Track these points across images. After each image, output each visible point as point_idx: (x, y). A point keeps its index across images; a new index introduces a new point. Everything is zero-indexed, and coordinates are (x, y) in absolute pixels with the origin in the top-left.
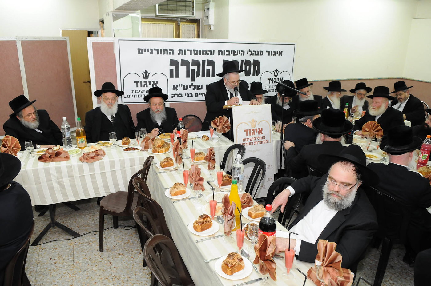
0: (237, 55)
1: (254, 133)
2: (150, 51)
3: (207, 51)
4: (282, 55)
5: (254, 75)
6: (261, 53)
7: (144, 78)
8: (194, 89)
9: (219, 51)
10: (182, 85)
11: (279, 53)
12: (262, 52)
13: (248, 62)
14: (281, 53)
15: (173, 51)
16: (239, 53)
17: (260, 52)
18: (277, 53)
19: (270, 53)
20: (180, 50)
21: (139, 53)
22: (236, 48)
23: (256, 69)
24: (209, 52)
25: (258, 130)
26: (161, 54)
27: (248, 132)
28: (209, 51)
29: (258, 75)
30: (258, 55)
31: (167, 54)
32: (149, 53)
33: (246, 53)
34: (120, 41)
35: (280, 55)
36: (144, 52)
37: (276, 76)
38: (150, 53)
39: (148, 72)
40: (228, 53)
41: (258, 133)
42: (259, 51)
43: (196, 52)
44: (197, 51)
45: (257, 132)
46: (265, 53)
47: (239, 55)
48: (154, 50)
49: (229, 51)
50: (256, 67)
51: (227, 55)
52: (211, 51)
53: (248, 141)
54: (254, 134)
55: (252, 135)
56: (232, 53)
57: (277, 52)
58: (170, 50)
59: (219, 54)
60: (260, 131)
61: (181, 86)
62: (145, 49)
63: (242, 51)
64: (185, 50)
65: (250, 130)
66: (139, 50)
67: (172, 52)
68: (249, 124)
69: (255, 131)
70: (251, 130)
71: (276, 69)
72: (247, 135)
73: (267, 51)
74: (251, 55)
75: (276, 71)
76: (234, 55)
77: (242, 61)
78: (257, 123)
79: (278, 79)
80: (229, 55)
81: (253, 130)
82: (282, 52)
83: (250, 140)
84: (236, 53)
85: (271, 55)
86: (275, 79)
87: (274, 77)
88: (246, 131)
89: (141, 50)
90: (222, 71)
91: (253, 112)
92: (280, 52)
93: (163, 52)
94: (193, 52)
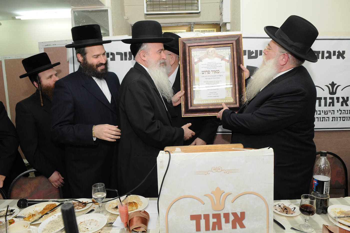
1: (218, 226)
11: (337, 54)
18: (334, 54)
25: (232, 218)
26: (126, 59)
27: (203, 222)
35: (340, 57)
37: (333, 93)
41: (230, 225)
45: (227, 221)
47: (260, 57)
48: (115, 54)
54: (220, 229)
55: (214, 229)
57: (334, 52)
60: (239, 220)
65: (207, 217)
68: (207, 200)
69: (223, 220)
70: (211, 217)
71: (333, 82)
72: (198, 229)
75: (333, 84)
78: (230, 198)
79: (338, 98)
81: (217, 216)
82: (344, 52)
84: (254, 55)
85: (323, 58)
86: (332, 98)
87: (329, 96)
88: (196, 218)
91: (217, 169)
92: (339, 52)
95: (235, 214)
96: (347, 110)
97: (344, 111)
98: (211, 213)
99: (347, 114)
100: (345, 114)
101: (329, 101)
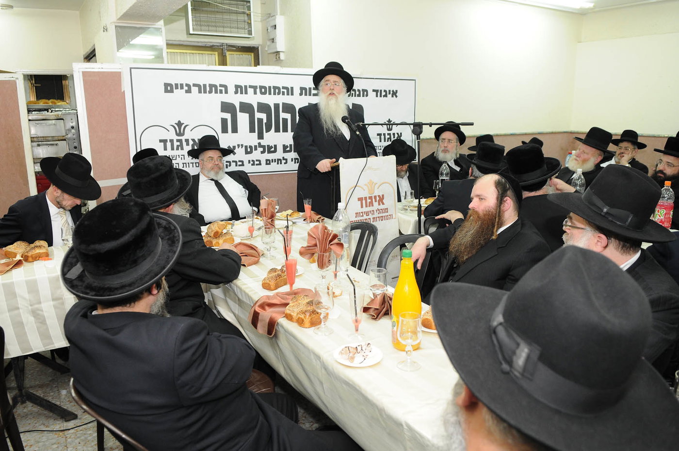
1: (371, 204)
2: (186, 88)
3: (281, 88)
4: (396, 97)
6: (365, 93)
7: (177, 135)
8: (262, 152)
9: (302, 89)
10: (242, 145)
12: (367, 91)
14: (394, 94)
15: (226, 87)
18: (390, 94)
19: (379, 94)
20: (237, 87)
21: (166, 91)
24: (284, 90)
25: (378, 199)
26: (205, 92)
27: (364, 201)
28: (283, 88)
30: (359, 95)
31: (216, 92)
32: (184, 91)
34: (132, 70)
35: (394, 96)
36: (176, 89)
37: (390, 129)
38: (186, 90)
39: (183, 124)
41: (377, 203)
42: (361, 90)
43: (263, 90)
44: (265, 88)
45: (376, 201)
46: (370, 92)
48: (192, 86)
52: (287, 88)
53: (363, 216)
54: (373, 206)
55: (369, 206)
57: (390, 91)
58: (221, 86)
59: (301, 94)
60: (381, 200)
61: (240, 147)
62: (176, 85)
64: (246, 87)
65: (366, 198)
66: (166, 85)
67: (223, 89)
68: (365, 188)
69: (374, 200)
70: (368, 198)
71: (389, 119)
72: (362, 207)
73: (374, 91)
75: (389, 121)
78: (377, 186)
79: (394, 134)
81: (370, 198)
82: (397, 91)
83: (367, 215)
85: (381, 96)
86: (389, 134)
87: (387, 132)
88: (360, 199)
89: (171, 85)
91: (370, 168)
92: (393, 91)
93: (208, 89)
94: (258, 90)
95: (379, 196)
98: (368, 196)
101: (387, 137)
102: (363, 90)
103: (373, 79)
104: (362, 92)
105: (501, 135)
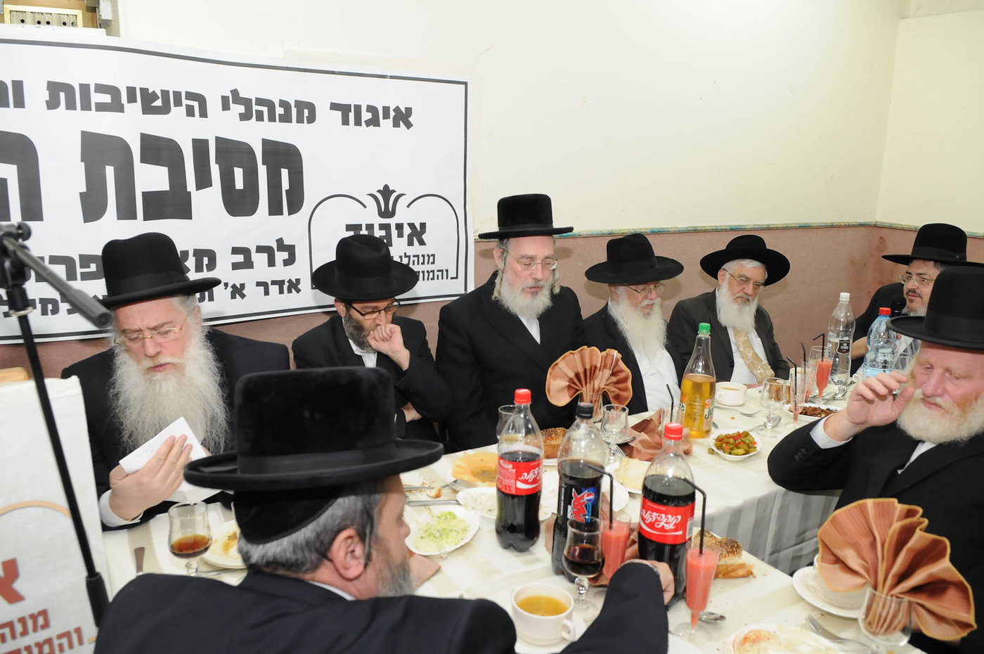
0: (165, 110)
4: (409, 125)
5: (275, 209)
6: (306, 112)
9: (54, 88)
11: (392, 114)
12: (311, 107)
13: (232, 152)
14: (402, 117)
16: (178, 103)
17: (300, 105)
18: (386, 116)
19: (352, 116)
22: (159, 77)
23: (285, 185)
29: (295, 206)
30: (286, 118)
33: (214, 105)
35: (401, 124)
37: (387, 213)
40: (106, 98)
42: (293, 105)
46: (322, 111)
47: (178, 112)
49: (113, 91)
50: (285, 173)
51: (101, 107)
56: (132, 98)
57: (386, 110)
59: (52, 104)
63: (190, 96)
71: (386, 187)
73: (334, 106)
74: (245, 117)
75: (386, 192)
76: (144, 113)
77: (200, 147)
79: (399, 227)
80: (116, 106)
82: (409, 111)
84: (158, 103)
85: (358, 123)
86: (385, 227)
87: (377, 221)
90: (84, 190)
92: (397, 110)
96: (423, 256)
97: (416, 258)
99: (423, 263)
100: (418, 264)
102: (296, 102)
103: (333, 73)
104: (294, 111)
105: (705, 231)
